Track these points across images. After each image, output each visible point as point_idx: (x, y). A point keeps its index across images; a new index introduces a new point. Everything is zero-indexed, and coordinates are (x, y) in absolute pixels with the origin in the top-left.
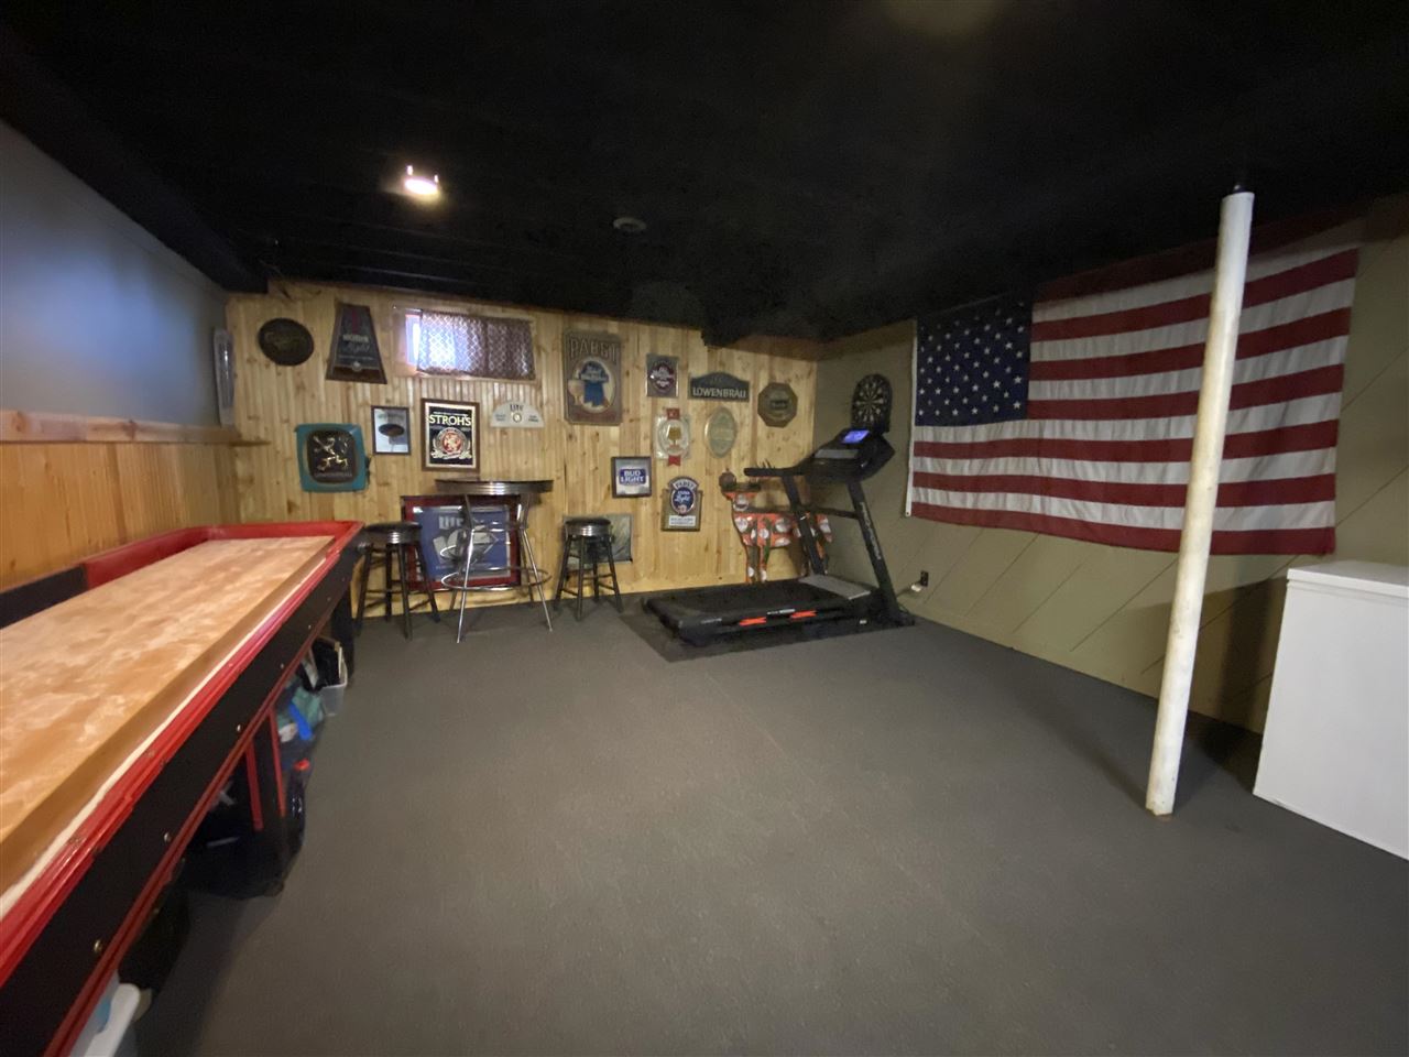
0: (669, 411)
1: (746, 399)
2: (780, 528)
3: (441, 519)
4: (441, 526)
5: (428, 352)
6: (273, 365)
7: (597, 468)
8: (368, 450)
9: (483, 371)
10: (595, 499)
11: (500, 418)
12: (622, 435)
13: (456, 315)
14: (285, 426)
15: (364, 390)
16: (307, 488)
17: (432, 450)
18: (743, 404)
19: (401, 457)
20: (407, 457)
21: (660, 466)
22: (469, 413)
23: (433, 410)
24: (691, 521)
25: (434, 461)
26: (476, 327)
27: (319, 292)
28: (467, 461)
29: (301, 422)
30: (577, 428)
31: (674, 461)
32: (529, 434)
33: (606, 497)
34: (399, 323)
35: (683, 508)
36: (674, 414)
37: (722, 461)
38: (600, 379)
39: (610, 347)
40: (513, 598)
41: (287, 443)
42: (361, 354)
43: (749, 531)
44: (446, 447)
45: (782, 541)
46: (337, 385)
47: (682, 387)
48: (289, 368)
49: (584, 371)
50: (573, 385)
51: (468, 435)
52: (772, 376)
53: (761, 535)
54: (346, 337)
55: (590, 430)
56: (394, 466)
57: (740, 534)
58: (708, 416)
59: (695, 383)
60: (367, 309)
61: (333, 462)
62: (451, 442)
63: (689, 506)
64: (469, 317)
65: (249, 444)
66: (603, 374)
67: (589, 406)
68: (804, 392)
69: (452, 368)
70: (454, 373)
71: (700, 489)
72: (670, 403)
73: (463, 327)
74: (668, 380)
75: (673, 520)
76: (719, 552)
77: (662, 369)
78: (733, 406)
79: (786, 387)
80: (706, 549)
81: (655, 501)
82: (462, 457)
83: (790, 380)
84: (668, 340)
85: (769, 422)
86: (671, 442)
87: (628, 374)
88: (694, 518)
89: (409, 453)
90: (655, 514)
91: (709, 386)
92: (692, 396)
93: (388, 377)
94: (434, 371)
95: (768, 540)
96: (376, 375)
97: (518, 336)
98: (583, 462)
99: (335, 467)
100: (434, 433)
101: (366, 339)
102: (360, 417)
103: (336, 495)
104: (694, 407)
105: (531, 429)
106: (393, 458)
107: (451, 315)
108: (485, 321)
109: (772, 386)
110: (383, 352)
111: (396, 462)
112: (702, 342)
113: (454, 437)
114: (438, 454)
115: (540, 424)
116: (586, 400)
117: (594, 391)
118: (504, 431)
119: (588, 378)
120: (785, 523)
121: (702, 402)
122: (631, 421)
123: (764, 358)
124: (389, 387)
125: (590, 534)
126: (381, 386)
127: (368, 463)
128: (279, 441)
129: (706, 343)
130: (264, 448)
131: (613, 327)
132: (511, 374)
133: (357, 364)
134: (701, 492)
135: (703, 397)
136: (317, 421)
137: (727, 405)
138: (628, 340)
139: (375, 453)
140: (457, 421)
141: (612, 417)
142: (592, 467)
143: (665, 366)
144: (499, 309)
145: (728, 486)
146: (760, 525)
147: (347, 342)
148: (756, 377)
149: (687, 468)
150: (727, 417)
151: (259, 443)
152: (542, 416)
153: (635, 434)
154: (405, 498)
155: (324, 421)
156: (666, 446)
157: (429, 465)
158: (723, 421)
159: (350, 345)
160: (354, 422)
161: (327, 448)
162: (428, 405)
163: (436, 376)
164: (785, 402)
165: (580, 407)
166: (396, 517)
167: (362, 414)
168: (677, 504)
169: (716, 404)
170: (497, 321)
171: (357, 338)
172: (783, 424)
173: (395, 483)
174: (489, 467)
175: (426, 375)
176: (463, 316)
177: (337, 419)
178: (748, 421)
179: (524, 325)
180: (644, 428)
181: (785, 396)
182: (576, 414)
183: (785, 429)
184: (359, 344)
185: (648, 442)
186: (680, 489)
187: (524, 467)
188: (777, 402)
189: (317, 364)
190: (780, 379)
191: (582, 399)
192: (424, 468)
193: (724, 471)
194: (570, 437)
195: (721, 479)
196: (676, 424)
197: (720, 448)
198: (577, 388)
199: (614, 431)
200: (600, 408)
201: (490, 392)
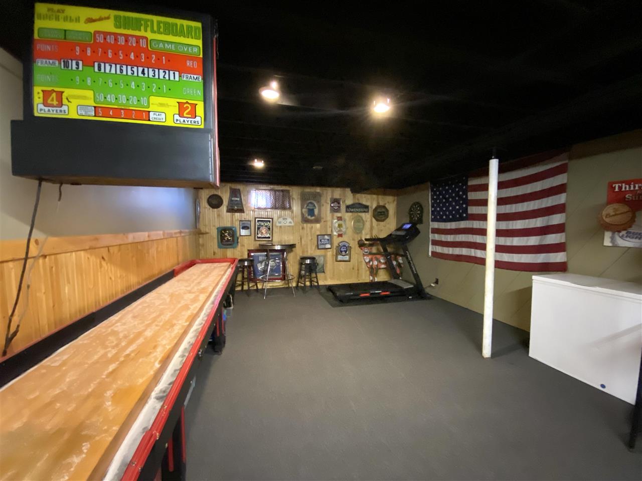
0: (338, 217)
1: (368, 212)
2: (382, 261)
3: (260, 257)
4: (260, 260)
5: (257, 202)
6: (211, 209)
7: (312, 239)
8: (238, 235)
9: (275, 207)
10: (311, 250)
11: (280, 223)
12: (321, 226)
13: (267, 190)
14: (214, 227)
15: (237, 215)
16: (219, 247)
17: (258, 234)
18: (367, 214)
19: (248, 237)
20: (250, 237)
21: (335, 238)
22: (270, 221)
23: (258, 221)
24: (347, 258)
25: (258, 238)
26: (272, 193)
27: (225, 186)
28: (269, 238)
29: (218, 226)
30: (305, 225)
31: (340, 235)
32: (289, 228)
33: (315, 250)
34: (249, 192)
35: (344, 253)
36: (340, 219)
37: (360, 235)
38: (313, 208)
39: (317, 197)
40: (282, 285)
41: (214, 233)
42: (237, 204)
43: (369, 262)
44: (262, 233)
45: (383, 266)
46: (229, 214)
47: (343, 208)
48: (216, 210)
49: (308, 206)
50: (304, 210)
51: (269, 229)
52: (378, 203)
53: (374, 264)
54: (233, 199)
55: (309, 225)
56: (246, 240)
57: (367, 263)
58: (353, 219)
59: (348, 207)
60: (239, 190)
61: (228, 239)
62: (264, 231)
63: (346, 252)
64: (270, 190)
65: (203, 234)
66: (314, 206)
67: (309, 217)
68: (392, 208)
69: (265, 207)
70: (265, 209)
71: (350, 246)
72: (339, 215)
73: (268, 193)
74: (338, 206)
75: (340, 258)
76: (358, 270)
77: (335, 203)
78: (363, 215)
79: (384, 207)
80: (353, 269)
81: (333, 250)
82: (267, 236)
83: (385, 204)
84: (337, 193)
85: (377, 220)
86: (339, 229)
87: (323, 205)
88: (348, 257)
89: (251, 235)
90: (333, 255)
91: (353, 208)
92: (347, 212)
93: (245, 211)
94: (259, 208)
95: (377, 265)
96: (241, 211)
97: (286, 195)
98: (307, 237)
99: (228, 240)
100: (258, 228)
101: (239, 199)
102: (237, 225)
103: (228, 250)
104: (348, 216)
105: (290, 226)
106: (246, 237)
107: (265, 190)
108: (275, 191)
109: (378, 207)
110: (244, 203)
111: (247, 238)
112: (350, 192)
113: (265, 230)
114: (259, 235)
115: (293, 224)
116: (308, 215)
117: (311, 212)
118: (281, 227)
119: (309, 208)
120: (384, 259)
121: (350, 214)
122: (324, 222)
123: (375, 196)
124: (245, 214)
125: (308, 263)
126: (243, 214)
127: (238, 238)
128: (212, 233)
129: (352, 192)
130: (208, 234)
131: (318, 190)
132: (283, 208)
133: (236, 207)
134: (351, 247)
135: (351, 212)
136: (223, 226)
137: (360, 214)
138: (323, 194)
139: (240, 235)
140: (266, 224)
141: (317, 221)
142: (310, 238)
143: (336, 202)
144: (280, 187)
145: (361, 245)
146: (374, 259)
147: (233, 200)
148: (372, 203)
149: (345, 238)
150: (361, 219)
151: (207, 233)
152: (293, 221)
153: (326, 227)
154: (249, 250)
155: (225, 226)
156: (337, 231)
157: (257, 239)
158: (359, 220)
159: (234, 202)
160: (234, 226)
161: (226, 234)
162: (257, 219)
163: (260, 210)
164: (384, 212)
165: (306, 218)
166: (246, 257)
167: (237, 223)
168: (341, 251)
169: (356, 214)
170: (278, 191)
171: (237, 199)
172: (383, 221)
173: (246, 245)
174: (276, 239)
175: (257, 210)
176: (268, 190)
177: (229, 225)
178: (369, 220)
179: (288, 191)
180: (329, 224)
181: (383, 210)
182: (305, 220)
183: (384, 222)
184: (237, 201)
185: (330, 229)
186: (343, 246)
187: (287, 239)
188: (380, 212)
189: (224, 208)
190: (381, 203)
191: (307, 215)
192: (255, 240)
193: (360, 239)
194: (303, 228)
195: (358, 242)
196: (340, 222)
197: (358, 230)
198: (305, 212)
199: (318, 225)
200: (313, 218)
201: (276, 214)
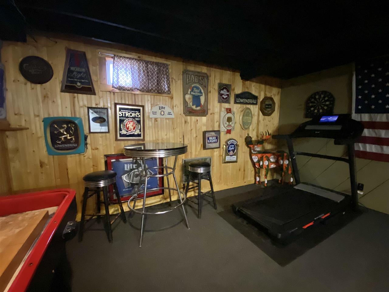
0: (227, 109)
2: (272, 160)
4: (126, 169)
5: (118, 78)
6: (29, 84)
7: (197, 136)
8: (86, 131)
9: (146, 90)
10: (196, 152)
11: (154, 113)
12: (208, 120)
13: (133, 59)
14: (37, 119)
15: (83, 99)
16: (50, 153)
18: (255, 106)
19: (104, 134)
20: (108, 134)
22: (139, 110)
23: (120, 109)
24: (234, 158)
25: (121, 135)
26: (142, 65)
29: (46, 116)
30: (189, 117)
31: (229, 132)
32: (168, 121)
36: (229, 111)
37: (246, 131)
39: (204, 79)
40: (160, 201)
41: (38, 128)
42: (81, 78)
43: (259, 161)
45: (273, 166)
46: (67, 95)
47: (232, 99)
48: (39, 85)
49: (192, 91)
51: (139, 122)
52: (265, 94)
54: (72, 68)
55: (194, 118)
56: (100, 139)
59: (237, 96)
60: (84, 54)
64: (139, 60)
69: (131, 87)
70: (131, 90)
72: (227, 106)
73: (136, 65)
74: (227, 95)
75: (228, 158)
76: (244, 171)
77: (225, 90)
78: (251, 107)
79: (271, 99)
80: (240, 170)
81: (220, 150)
83: (272, 96)
84: (226, 77)
85: (264, 114)
86: (228, 123)
87: (210, 92)
89: (109, 132)
90: (220, 156)
93: (96, 92)
94: (121, 88)
96: (89, 90)
98: (191, 133)
99: (67, 141)
100: (121, 121)
101: (83, 70)
102: (81, 113)
103: (69, 156)
104: (236, 108)
105: (168, 119)
106: (100, 135)
107: (130, 58)
108: (147, 63)
109: (266, 98)
110: (94, 78)
111: (102, 137)
112: (240, 78)
115: (173, 116)
118: (156, 120)
121: (239, 105)
123: (263, 86)
124: (97, 96)
126: (93, 96)
127: (86, 138)
128: (33, 127)
129: (242, 79)
130: (24, 132)
132: (159, 91)
133: (79, 84)
134: (238, 145)
135: (240, 103)
136: (56, 116)
137: (248, 106)
139: (90, 132)
140: (133, 115)
141: (204, 112)
142: (195, 136)
143: (225, 88)
144: (154, 58)
146: (264, 159)
147: (73, 72)
148: (260, 93)
150: (249, 112)
152: (173, 112)
153: (213, 120)
154: (107, 156)
155: (60, 115)
156: (226, 125)
157: (119, 138)
158: (247, 114)
159: (75, 73)
160: (78, 116)
162: (118, 107)
163: (122, 91)
164: (270, 105)
165: (191, 108)
170: (152, 63)
171: (78, 69)
172: (269, 115)
173: (101, 148)
175: (117, 91)
176: (136, 59)
177: (68, 114)
178: (256, 114)
179: (166, 66)
181: (271, 103)
182: (189, 112)
183: (270, 117)
184: (80, 73)
188: (268, 105)
189: (56, 84)
190: (268, 95)
192: (116, 139)
194: (186, 122)
199: (204, 119)
